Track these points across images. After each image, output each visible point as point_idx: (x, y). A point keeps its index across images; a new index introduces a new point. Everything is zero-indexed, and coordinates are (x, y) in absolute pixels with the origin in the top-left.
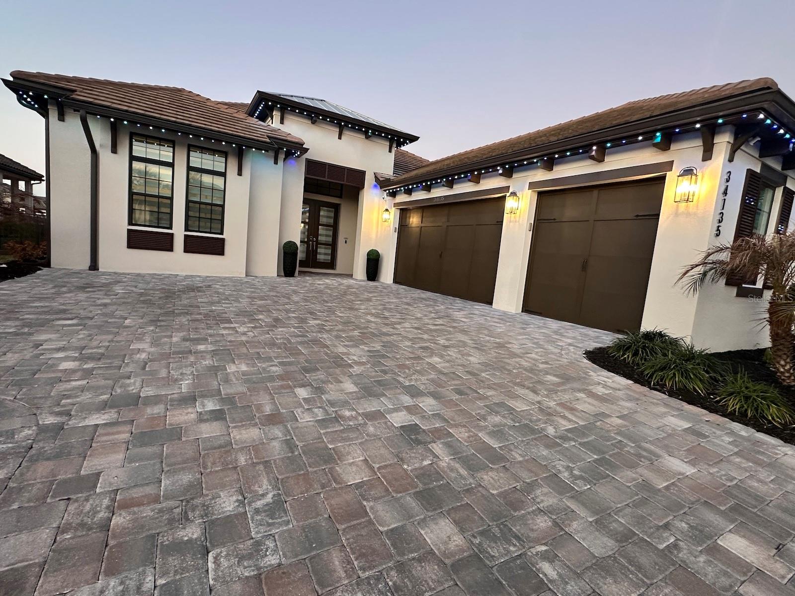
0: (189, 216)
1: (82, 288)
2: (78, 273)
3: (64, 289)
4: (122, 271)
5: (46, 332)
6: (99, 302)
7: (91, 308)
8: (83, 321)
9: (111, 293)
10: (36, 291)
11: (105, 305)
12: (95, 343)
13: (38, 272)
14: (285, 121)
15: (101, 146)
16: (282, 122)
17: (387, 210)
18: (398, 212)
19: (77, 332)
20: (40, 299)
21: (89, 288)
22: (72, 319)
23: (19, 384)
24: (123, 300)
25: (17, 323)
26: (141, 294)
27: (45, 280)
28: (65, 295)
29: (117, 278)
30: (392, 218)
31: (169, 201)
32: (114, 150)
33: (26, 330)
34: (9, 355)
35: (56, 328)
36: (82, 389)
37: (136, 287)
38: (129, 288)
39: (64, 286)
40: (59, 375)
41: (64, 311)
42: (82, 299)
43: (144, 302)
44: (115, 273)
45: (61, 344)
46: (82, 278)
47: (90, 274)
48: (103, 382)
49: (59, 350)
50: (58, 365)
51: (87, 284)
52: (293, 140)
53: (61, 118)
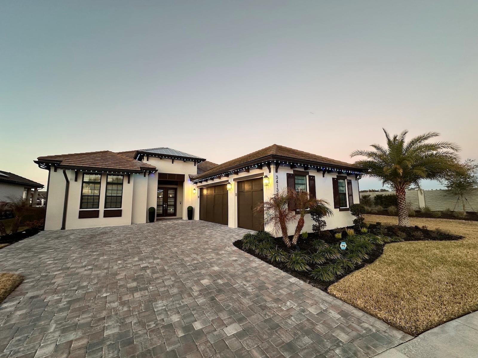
0: (106, 202)
1: (57, 238)
2: (57, 231)
3: (50, 239)
4: (75, 229)
5: (42, 254)
6: (63, 243)
7: (60, 245)
8: (55, 250)
9: (68, 239)
10: (39, 241)
11: (65, 243)
12: (59, 256)
13: (39, 233)
14: (149, 160)
15: (71, 179)
16: (148, 160)
17: (194, 189)
18: (199, 190)
19: (54, 253)
20: (40, 244)
21: (60, 237)
22: (52, 249)
23: (35, 268)
24: (73, 241)
25: (33, 253)
26: (80, 238)
27: (42, 236)
28: (50, 242)
29: (73, 232)
30: (197, 192)
31: (98, 197)
32: (76, 180)
33: (36, 254)
34: (31, 262)
35: (46, 253)
36: (53, 267)
37: (79, 235)
38: (77, 236)
39: (49, 238)
40: (47, 265)
41: (49, 247)
42: (57, 242)
43: (80, 241)
44: (72, 230)
45: (48, 257)
46: (58, 233)
47: (61, 231)
48: (60, 265)
49: (47, 259)
50: (46, 263)
51: (59, 236)
52: (152, 167)
53: (55, 171)
